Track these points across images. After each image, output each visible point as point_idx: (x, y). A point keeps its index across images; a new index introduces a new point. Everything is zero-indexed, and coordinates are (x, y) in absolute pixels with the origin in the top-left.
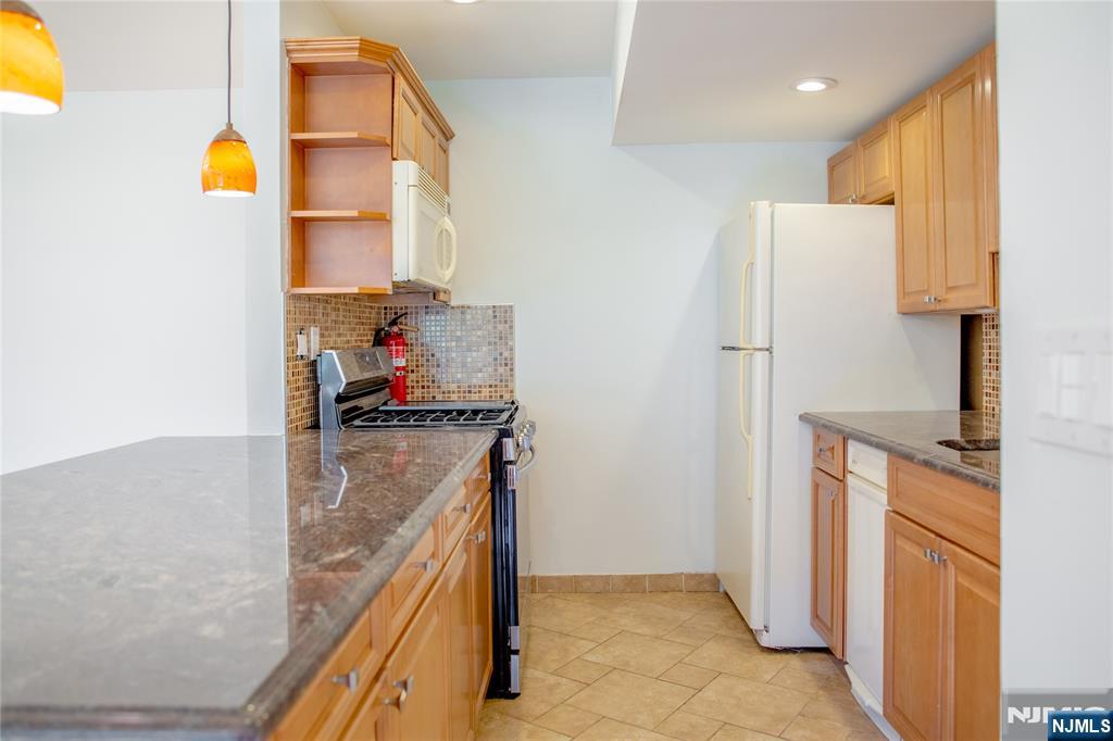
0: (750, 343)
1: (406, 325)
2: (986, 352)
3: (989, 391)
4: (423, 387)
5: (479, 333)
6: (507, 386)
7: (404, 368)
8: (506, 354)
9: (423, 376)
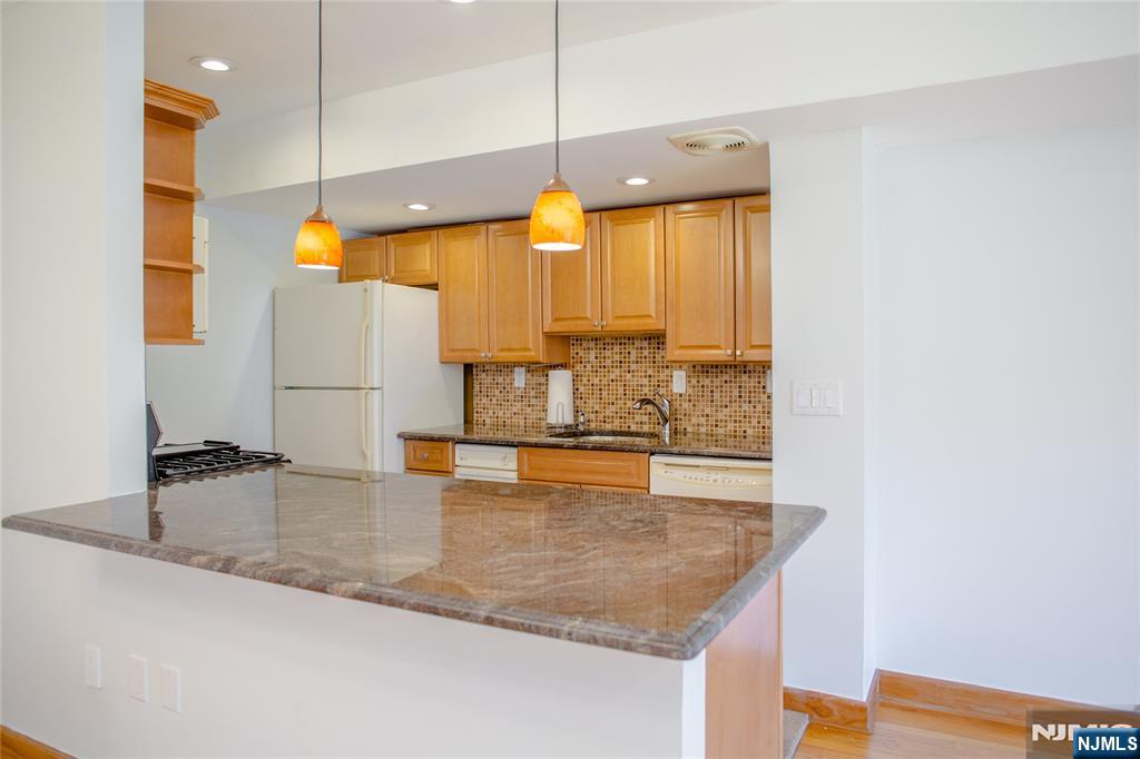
2: (476, 386)
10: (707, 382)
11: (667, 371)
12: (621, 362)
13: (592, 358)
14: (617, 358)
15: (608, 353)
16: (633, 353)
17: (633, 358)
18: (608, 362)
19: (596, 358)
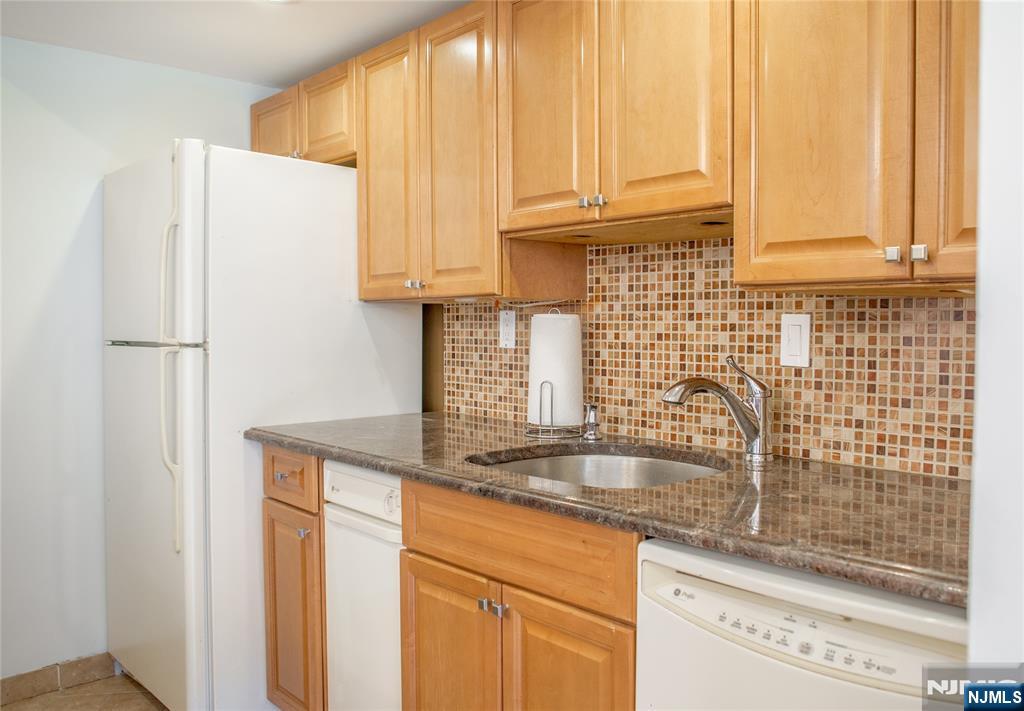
2: (448, 346)
3: (451, 389)
10: (860, 340)
11: (769, 316)
12: (675, 297)
13: (623, 290)
14: (668, 287)
15: (652, 278)
16: (701, 275)
17: (699, 287)
18: (652, 298)
19: (631, 288)
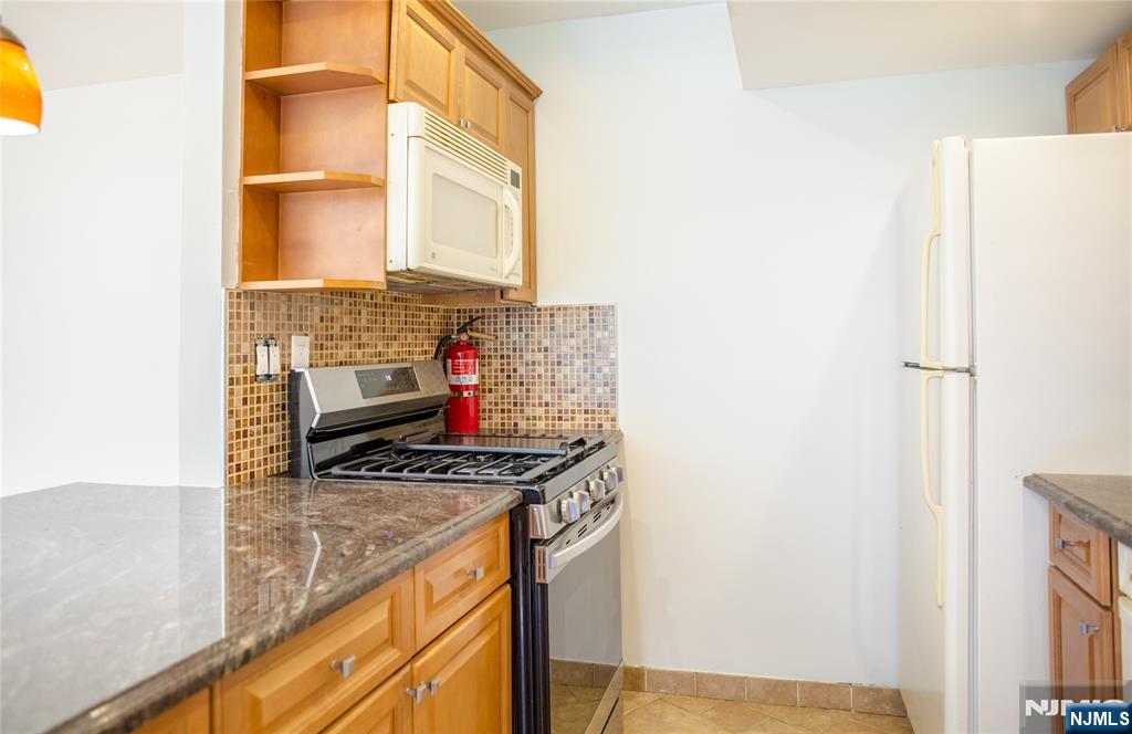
0: (939, 360)
1: (483, 331)
4: (503, 411)
5: (573, 342)
6: (607, 412)
7: (476, 387)
8: (606, 370)
9: (503, 397)
